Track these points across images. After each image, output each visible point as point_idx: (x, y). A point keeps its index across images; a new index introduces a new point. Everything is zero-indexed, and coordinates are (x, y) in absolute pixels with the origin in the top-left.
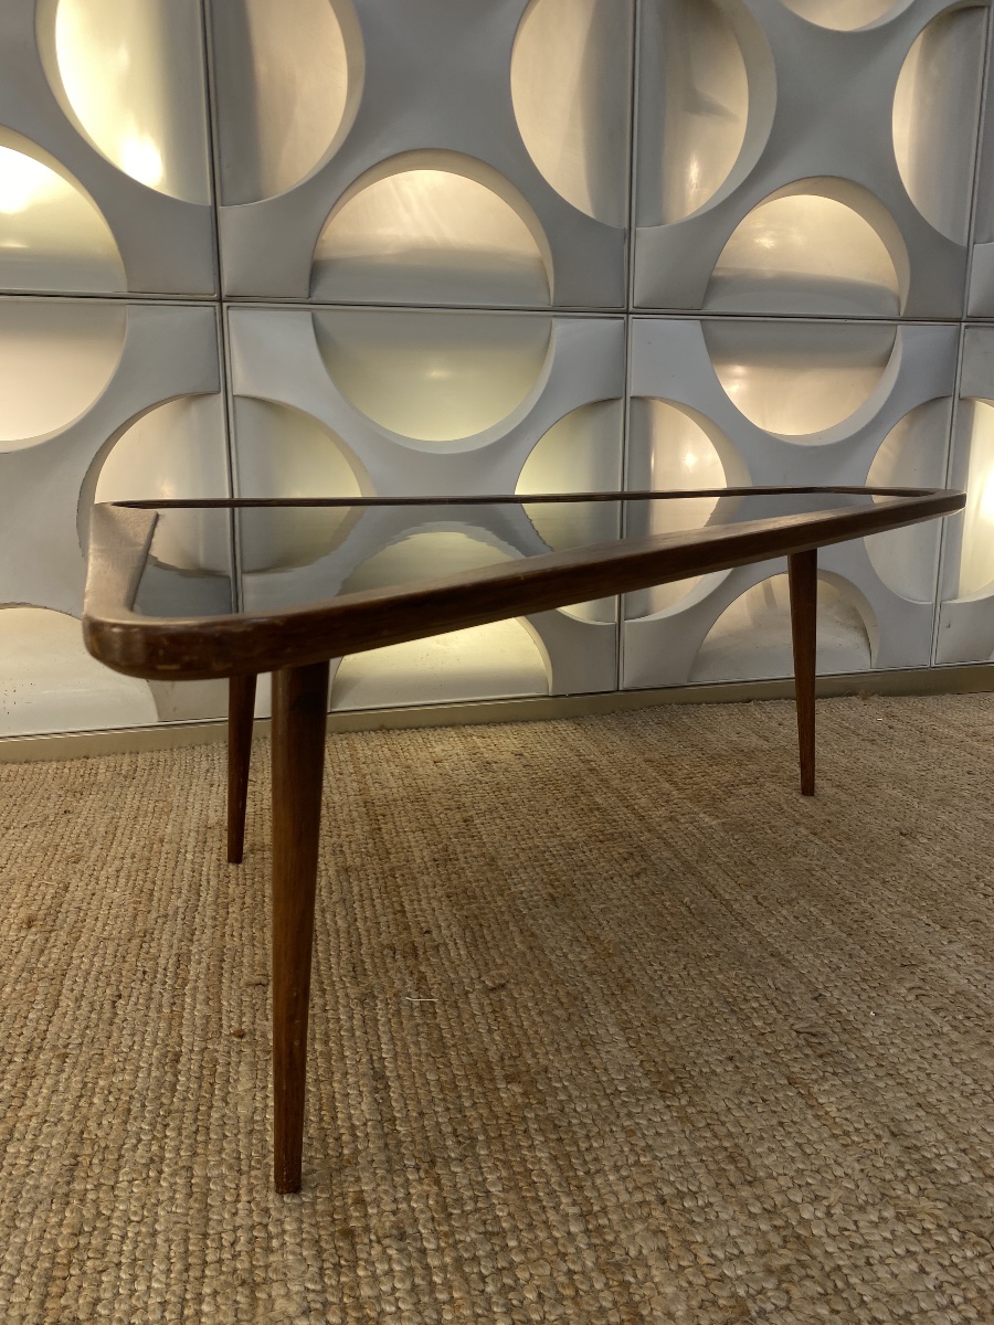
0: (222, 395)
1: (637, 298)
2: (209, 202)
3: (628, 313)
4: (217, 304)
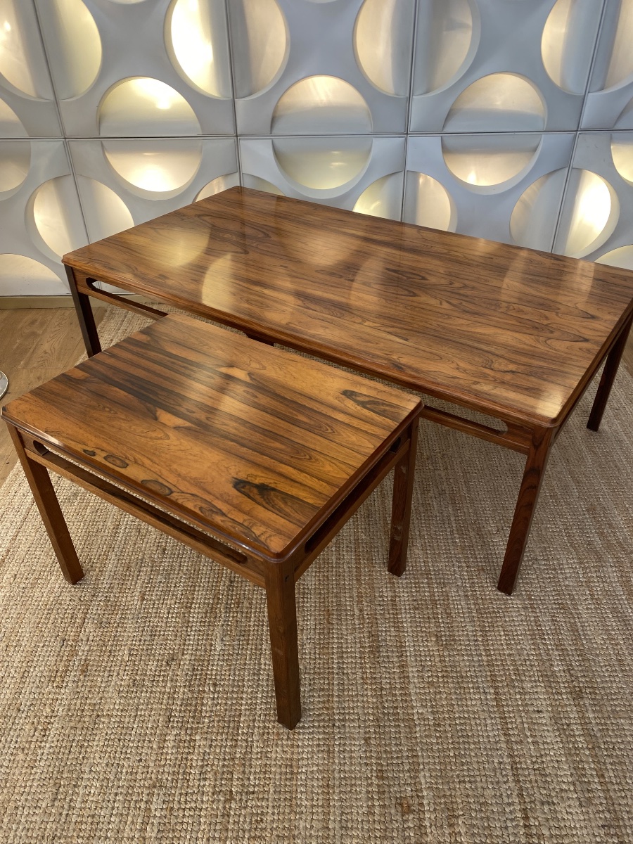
0: (238, 173)
1: (412, 127)
2: (231, 96)
3: (407, 134)
4: (235, 138)
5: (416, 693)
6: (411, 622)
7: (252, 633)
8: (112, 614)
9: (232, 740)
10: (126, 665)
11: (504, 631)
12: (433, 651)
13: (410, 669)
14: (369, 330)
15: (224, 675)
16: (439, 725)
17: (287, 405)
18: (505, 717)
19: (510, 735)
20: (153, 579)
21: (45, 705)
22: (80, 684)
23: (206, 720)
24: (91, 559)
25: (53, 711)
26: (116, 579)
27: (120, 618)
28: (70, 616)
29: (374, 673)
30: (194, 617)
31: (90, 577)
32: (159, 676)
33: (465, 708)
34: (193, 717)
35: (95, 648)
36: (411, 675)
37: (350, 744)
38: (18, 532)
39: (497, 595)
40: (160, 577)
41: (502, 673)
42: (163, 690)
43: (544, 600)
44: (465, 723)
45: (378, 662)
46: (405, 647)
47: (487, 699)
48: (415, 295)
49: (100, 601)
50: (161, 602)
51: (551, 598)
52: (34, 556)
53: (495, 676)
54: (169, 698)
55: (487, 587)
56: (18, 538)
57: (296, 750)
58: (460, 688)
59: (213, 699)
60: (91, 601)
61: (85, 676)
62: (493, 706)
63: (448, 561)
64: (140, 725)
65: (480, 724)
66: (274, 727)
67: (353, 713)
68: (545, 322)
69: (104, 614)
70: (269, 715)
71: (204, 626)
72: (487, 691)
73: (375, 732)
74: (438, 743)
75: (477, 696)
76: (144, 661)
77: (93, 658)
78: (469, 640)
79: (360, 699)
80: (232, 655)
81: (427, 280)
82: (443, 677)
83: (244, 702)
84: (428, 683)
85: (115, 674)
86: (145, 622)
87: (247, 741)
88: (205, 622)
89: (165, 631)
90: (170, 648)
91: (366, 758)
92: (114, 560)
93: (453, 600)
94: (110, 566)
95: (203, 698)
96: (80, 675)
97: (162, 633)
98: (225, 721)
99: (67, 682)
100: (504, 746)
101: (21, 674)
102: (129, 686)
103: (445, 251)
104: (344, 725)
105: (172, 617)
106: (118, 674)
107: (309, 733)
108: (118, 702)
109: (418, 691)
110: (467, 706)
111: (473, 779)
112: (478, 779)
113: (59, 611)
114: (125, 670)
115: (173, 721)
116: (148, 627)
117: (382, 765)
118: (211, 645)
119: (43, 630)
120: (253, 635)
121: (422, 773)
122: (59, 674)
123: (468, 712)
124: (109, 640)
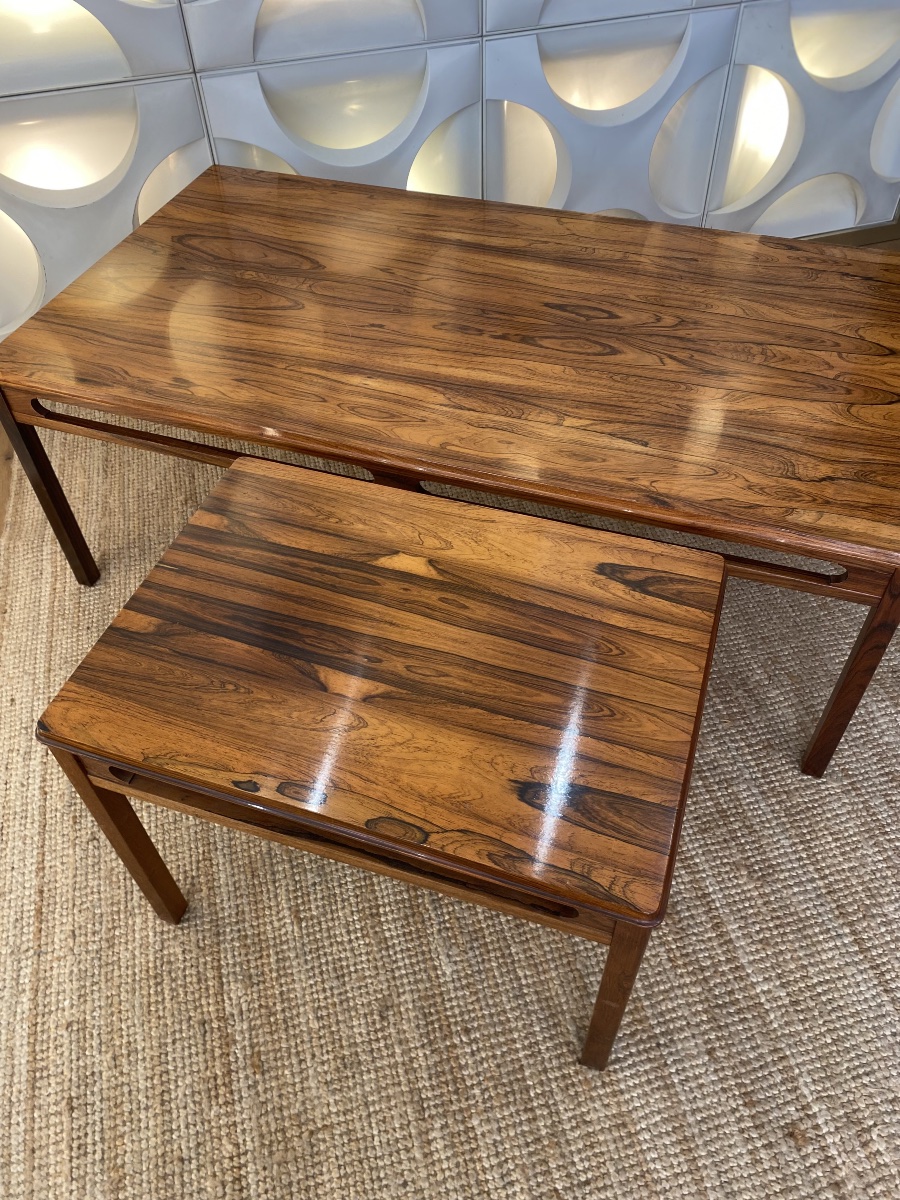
0: (206, 138)
1: (488, 26)
3: (482, 36)
4: (193, 76)
5: (750, 963)
6: (703, 854)
7: (487, 932)
8: (261, 957)
9: (526, 1110)
10: (320, 1038)
11: (831, 834)
12: (749, 890)
13: (730, 927)
14: (576, 435)
15: (474, 1010)
16: (797, 1003)
17: (524, 615)
18: (878, 965)
19: (892, 990)
20: (300, 881)
21: (220, 1139)
22: (260, 1088)
23: (477, 1091)
24: (185, 872)
25: (237, 1145)
26: (241, 895)
27: (277, 961)
28: (195, 979)
29: (684, 947)
30: (391, 930)
31: (200, 901)
32: (377, 1040)
33: (822, 967)
34: (456, 1092)
35: (258, 1022)
36: (733, 936)
37: (692, 1067)
38: (44, 854)
39: (802, 780)
40: (309, 876)
41: (850, 899)
42: (393, 1061)
43: (867, 773)
44: (830, 989)
45: (681, 928)
46: (709, 894)
47: (845, 945)
48: (614, 352)
49: (232, 940)
50: (329, 916)
51: (874, 767)
52: (89, 890)
53: (843, 906)
54: (406, 1072)
55: (786, 771)
56: (47, 865)
57: (622, 1099)
58: (805, 937)
59: (473, 1054)
60: (218, 944)
61: (263, 1074)
62: (856, 953)
63: (720, 744)
64: (382, 1129)
65: (849, 985)
66: (577, 1073)
67: (678, 1018)
68: (832, 374)
69: (248, 961)
70: (562, 1054)
71: (412, 940)
72: (840, 932)
73: (718, 1039)
74: (806, 1030)
75: (831, 944)
76: (345, 1022)
77: (261, 1040)
78: (790, 861)
79: (679, 992)
80: (471, 976)
81: (617, 317)
82: (776, 927)
83: (518, 1046)
84: (761, 941)
85: (309, 1057)
86: (319, 957)
87: (547, 1105)
88: (410, 933)
89: (355, 964)
90: (375, 991)
91: (721, 1080)
92: (224, 864)
93: (748, 804)
94: (222, 875)
95: (457, 1058)
96: (255, 1073)
97: (352, 969)
98: (504, 1085)
99: (240, 1091)
100: (889, 1008)
101: (158, 1099)
102: (337, 1070)
103: (619, 256)
104: (672, 1041)
105: (357, 938)
106: (314, 1056)
107: (630, 1067)
108: (331, 1101)
109: (752, 958)
110: (823, 963)
111: (868, 1069)
112: (876, 1067)
113: (173, 975)
114: (321, 1046)
115: (429, 1107)
116: (327, 963)
117: (745, 1085)
118: (435, 968)
119: (161, 1014)
120: (490, 934)
121: (801, 1080)
122: (219, 1082)
123: (828, 971)
124: (275, 1004)
